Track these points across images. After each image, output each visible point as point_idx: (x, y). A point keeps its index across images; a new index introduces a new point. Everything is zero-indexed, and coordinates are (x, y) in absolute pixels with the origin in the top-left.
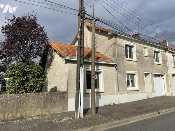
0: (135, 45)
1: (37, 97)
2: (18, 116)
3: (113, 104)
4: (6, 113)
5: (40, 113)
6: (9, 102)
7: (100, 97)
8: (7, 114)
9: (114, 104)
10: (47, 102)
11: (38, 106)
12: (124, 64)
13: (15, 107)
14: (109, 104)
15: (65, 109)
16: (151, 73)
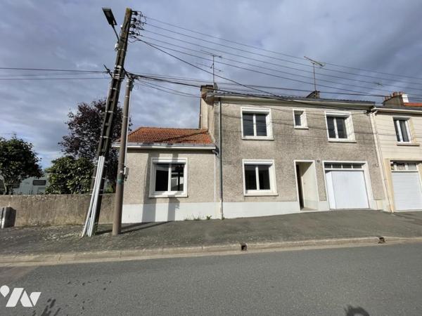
0: (270, 111)
1: (69, 199)
2: (44, 222)
3: (206, 218)
4: (29, 216)
5: (73, 221)
6: (34, 204)
7: (178, 205)
8: (30, 219)
9: (208, 218)
10: (83, 207)
11: (71, 212)
12: (238, 148)
13: (41, 211)
14: (197, 218)
15: (110, 218)
16: (318, 161)
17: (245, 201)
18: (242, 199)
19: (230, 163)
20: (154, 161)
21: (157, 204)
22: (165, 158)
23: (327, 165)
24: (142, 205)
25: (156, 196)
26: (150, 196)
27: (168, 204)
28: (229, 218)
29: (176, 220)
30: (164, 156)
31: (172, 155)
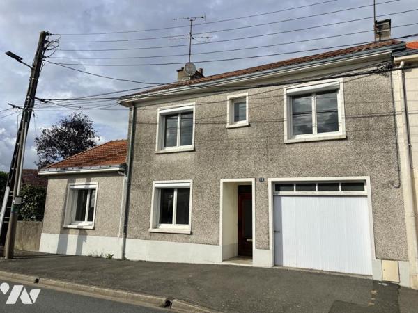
3: (107, 257)
7: (86, 238)
9: (110, 257)
12: (150, 166)
14: (99, 255)
16: (262, 180)
17: (150, 239)
18: (147, 236)
19: (139, 187)
20: (71, 187)
21: (69, 236)
22: (80, 184)
23: (278, 186)
24: (58, 235)
25: (69, 227)
26: (64, 226)
27: (77, 236)
28: (131, 259)
29: (82, 254)
30: (79, 182)
31: (85, 179)
